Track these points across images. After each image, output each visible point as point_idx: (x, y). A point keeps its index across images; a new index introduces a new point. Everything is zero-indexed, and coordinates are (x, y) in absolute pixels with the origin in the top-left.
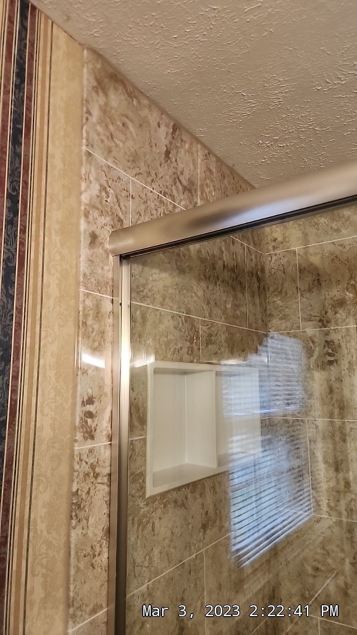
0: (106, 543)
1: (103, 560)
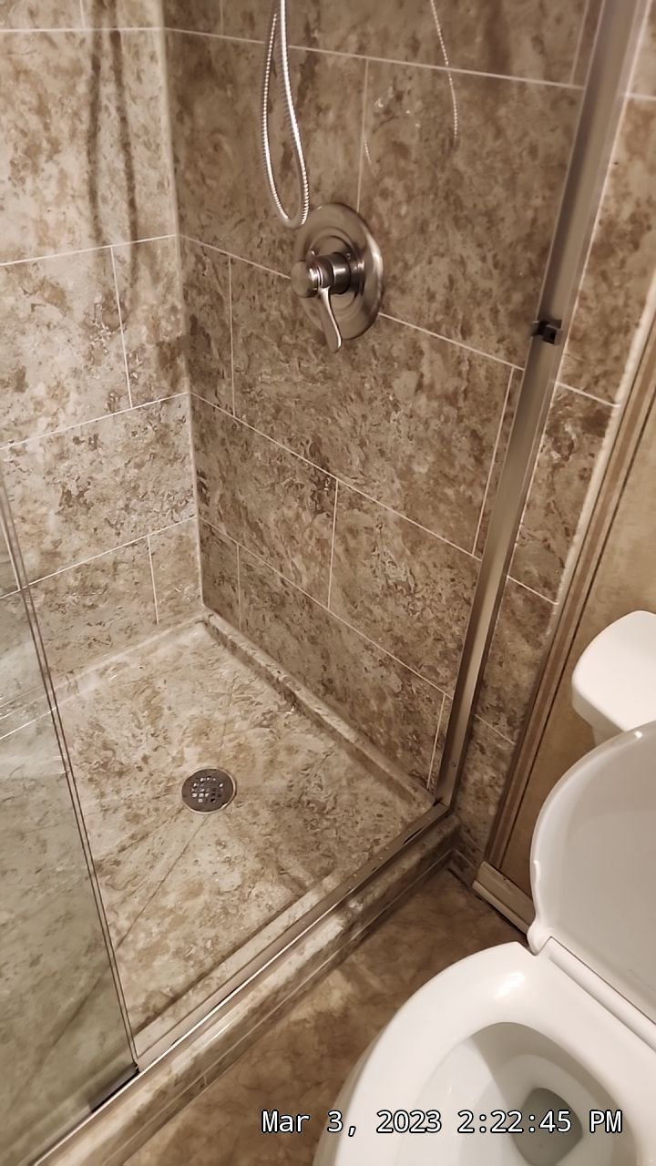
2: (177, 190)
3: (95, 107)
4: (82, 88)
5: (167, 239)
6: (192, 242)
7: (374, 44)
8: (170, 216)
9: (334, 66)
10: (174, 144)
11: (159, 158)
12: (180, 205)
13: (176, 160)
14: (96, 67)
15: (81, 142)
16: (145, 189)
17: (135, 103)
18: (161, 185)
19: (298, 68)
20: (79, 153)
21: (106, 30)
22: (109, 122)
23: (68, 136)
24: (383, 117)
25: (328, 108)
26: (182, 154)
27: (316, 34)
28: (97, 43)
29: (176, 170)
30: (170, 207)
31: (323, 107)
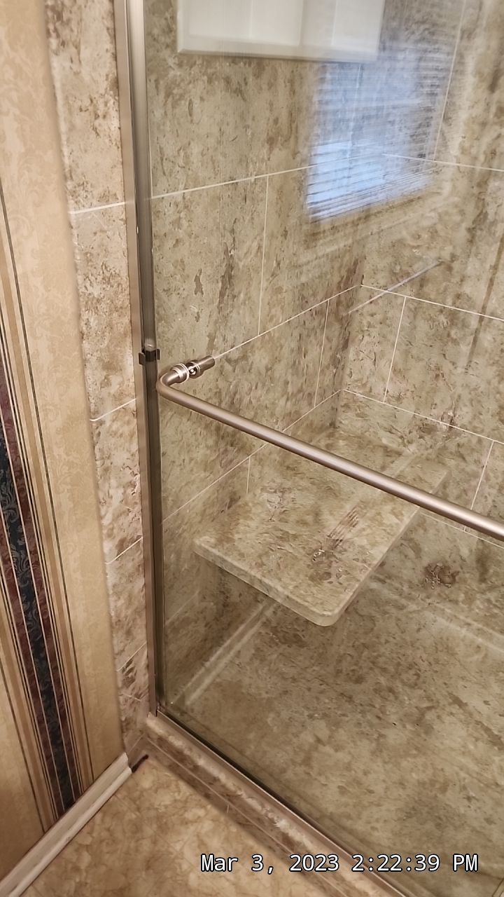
0: (114, 103)
1: (112, 128)
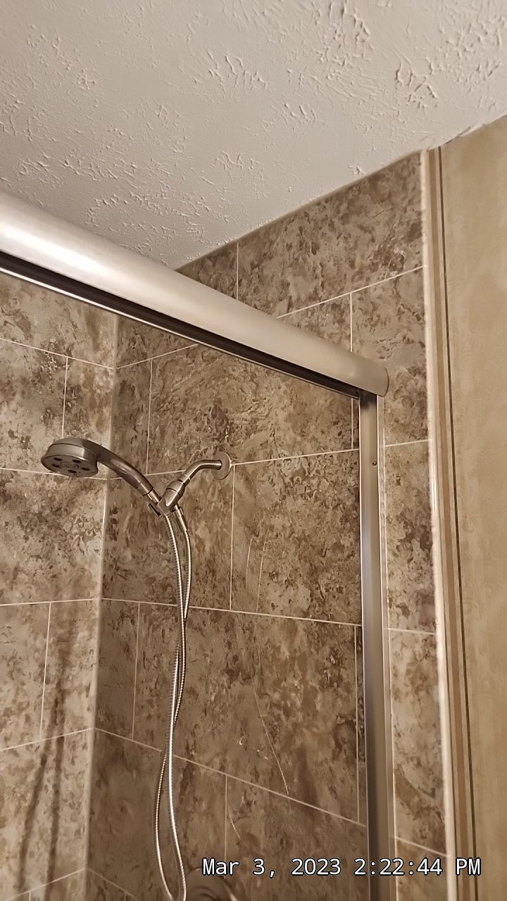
2: (90, 834)
3: (37, 788)
4: (31, 777)
5: (77, 874)
6: (96, 875)
7: (230, 767)
8: (82, 855)
9: (205, 774)
10: (92, 801)
11: (79, 813)
12: (91, 845)
13: (92, 812)
14: (44, 762)
15: (23, 816)
16: (65, 838)
17: (67, 779)
18: (78, 832)
19: (182, 771)
20: (19, 823)
21: (55, 738)
22: (46, 797)
23: (13, 814)
24: (239, 814)
25: (201, 800)
26: (97, 809)
27: (193, 753)
28: (47, 747)
29: (90, 820)
30: (83, 847)
31: (198, 798)
